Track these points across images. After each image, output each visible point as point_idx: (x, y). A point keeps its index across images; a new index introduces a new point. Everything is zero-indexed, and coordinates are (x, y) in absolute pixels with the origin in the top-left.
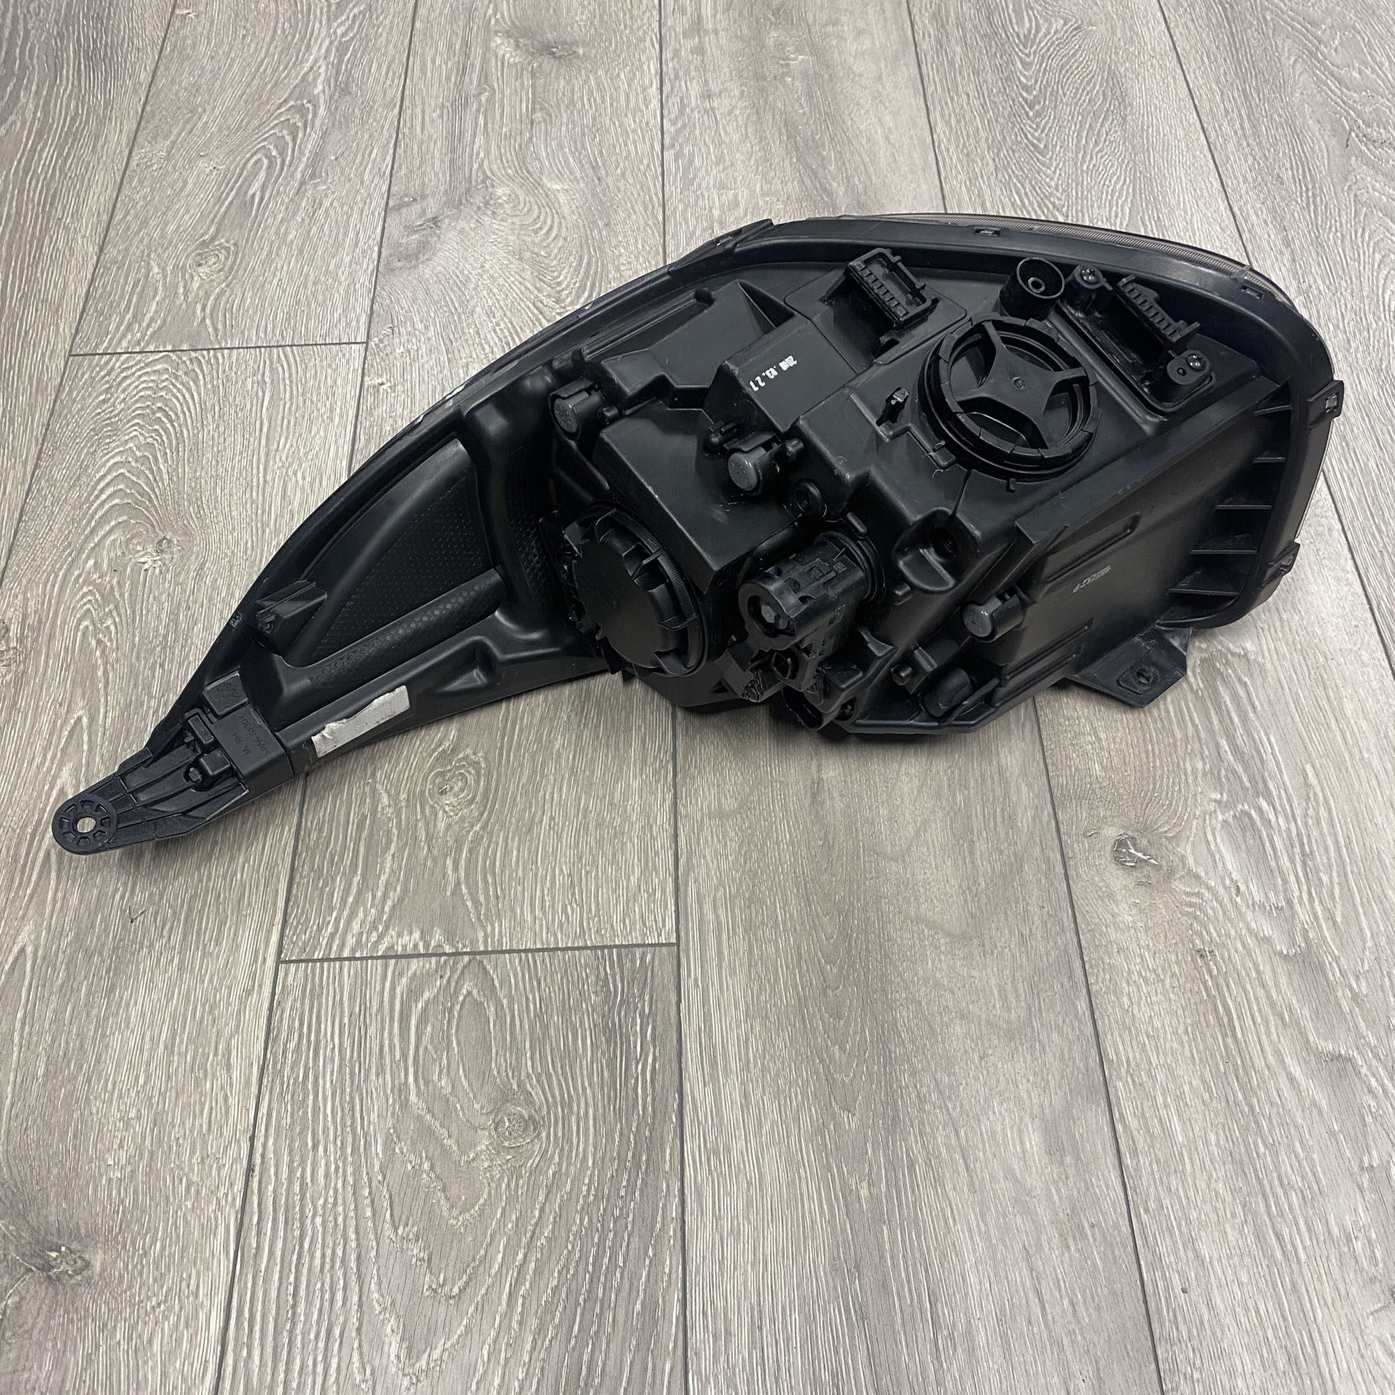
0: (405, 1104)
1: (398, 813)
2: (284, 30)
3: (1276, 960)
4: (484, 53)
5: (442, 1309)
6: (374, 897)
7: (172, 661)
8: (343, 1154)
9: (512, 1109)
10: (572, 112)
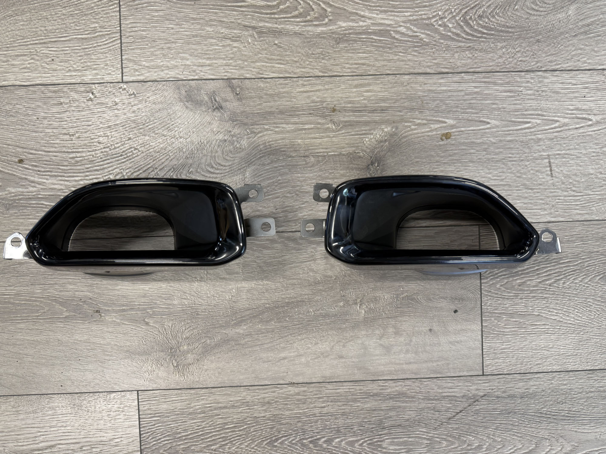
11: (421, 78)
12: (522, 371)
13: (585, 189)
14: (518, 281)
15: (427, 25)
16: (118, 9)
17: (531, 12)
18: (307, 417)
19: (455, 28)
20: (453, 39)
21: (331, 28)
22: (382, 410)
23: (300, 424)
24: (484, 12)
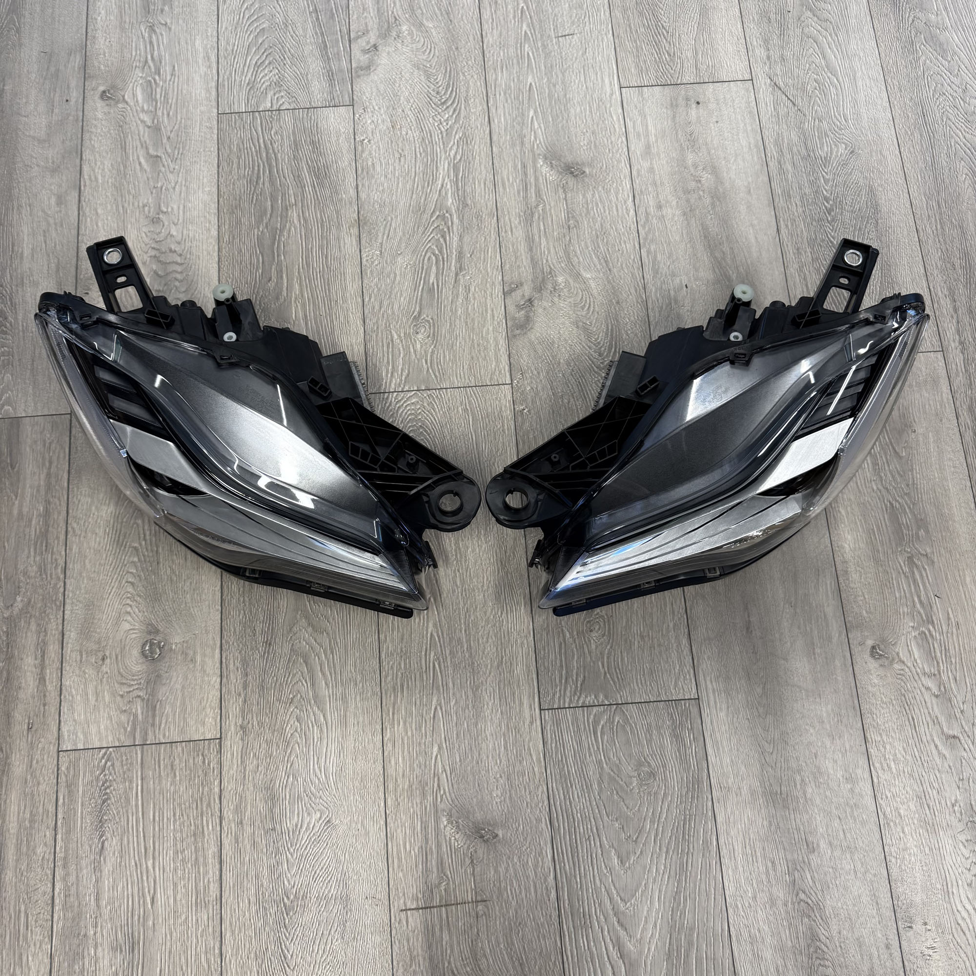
0: (602, 768)
1: (575, 642)
2: (421, 154)
3: (933, 698)
4: (535, 172)
5: (631, 846)
6: (573, 680)
7: (462, 568)
8: (583, 789)
9: (643, 769)
10: (589, 220)
11: (495, 138)
12: (746, 51)
13: (583, 9)
14: (667, 56)
15: (447, 135)
16: (444, 390)
17: (432, 55)
18: (806, 217)
19: (448, 113)
20: (459, 113)
21: (454, 211)
22: (793, 158)
23: (814, 223)
24: (433, 90)
